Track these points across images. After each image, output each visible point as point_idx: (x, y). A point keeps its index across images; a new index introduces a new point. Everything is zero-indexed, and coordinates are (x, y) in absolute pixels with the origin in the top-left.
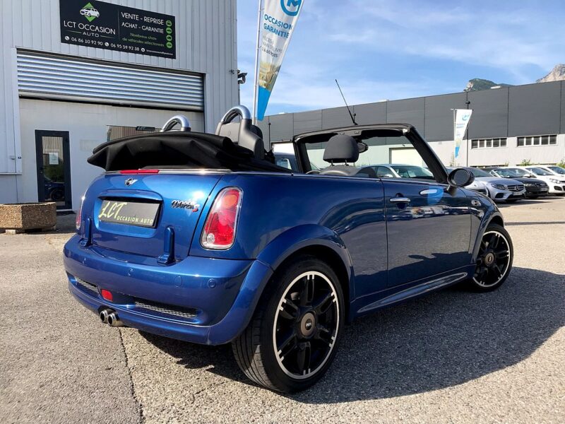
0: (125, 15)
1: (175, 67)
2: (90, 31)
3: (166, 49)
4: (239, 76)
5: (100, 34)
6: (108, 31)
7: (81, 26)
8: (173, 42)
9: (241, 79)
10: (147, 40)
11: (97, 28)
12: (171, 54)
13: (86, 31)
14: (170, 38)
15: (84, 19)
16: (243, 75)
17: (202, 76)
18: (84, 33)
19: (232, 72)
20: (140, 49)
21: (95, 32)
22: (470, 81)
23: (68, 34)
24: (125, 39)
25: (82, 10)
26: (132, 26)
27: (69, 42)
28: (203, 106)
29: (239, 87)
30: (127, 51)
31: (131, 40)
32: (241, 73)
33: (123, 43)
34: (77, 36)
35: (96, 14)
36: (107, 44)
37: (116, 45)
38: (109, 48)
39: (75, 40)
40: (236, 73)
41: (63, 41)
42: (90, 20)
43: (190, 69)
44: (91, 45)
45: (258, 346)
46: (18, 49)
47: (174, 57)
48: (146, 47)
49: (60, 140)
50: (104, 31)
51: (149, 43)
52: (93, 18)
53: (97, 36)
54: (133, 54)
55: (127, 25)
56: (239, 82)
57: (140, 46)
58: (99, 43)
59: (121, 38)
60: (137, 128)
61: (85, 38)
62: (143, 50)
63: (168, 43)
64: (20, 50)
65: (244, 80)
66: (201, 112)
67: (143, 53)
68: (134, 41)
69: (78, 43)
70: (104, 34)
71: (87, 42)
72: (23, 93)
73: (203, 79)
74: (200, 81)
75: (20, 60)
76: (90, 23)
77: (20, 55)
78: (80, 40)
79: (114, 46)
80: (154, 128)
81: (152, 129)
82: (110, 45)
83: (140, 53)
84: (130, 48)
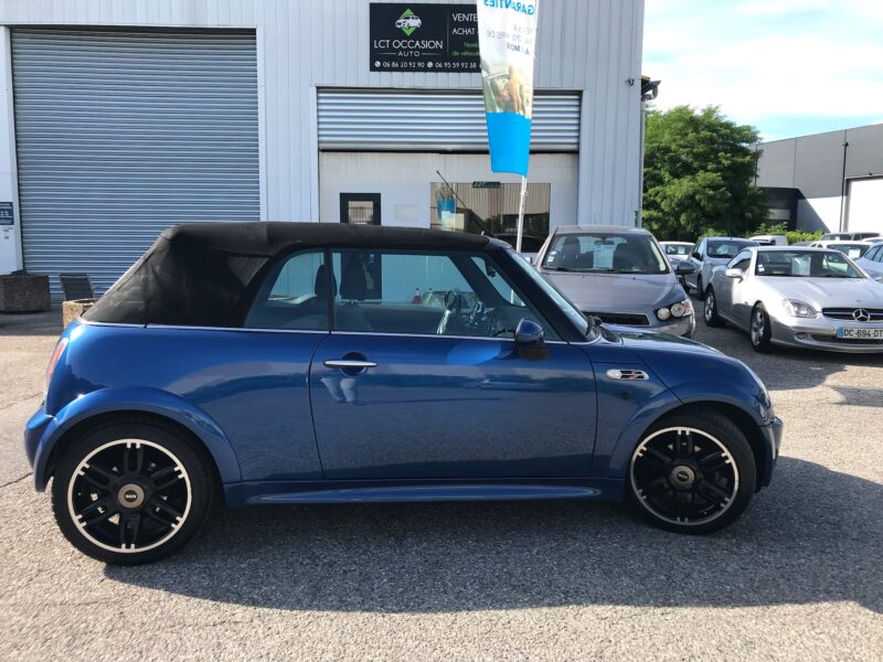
0: (457, 17)
2: (408, 49)
5: (421, 50)
6: (431, 44)
7: (397, 44)
9: (650, 92)
11: (417, 43)
13: (402, 50)
15: (400, 34)
16: (653, 86)
17: (580, 93)
18: (400, 54)
19: (631, 82)
20: (477, 66)
21: (414, 50)
23: (381, 58)
24: (456, 54)
25: (399, 21)
26: (468, 32)
27: (381, 69)
28: (578, 144)
29: (642, 106)
30: (460, 70)
31: (465, 54)
33: (453, 59)
34: (390, 59)
35: (416, 23)
36: (430, 65)
37: (443, 64)
38: (433, 69)
39: (388, 65)
40: (638, 84)
41: (373, 68)
42: (409, 33)
44: (409, 69)
46: (318, 88)
50: (427, 45)
52: (411, 30)
53: (417, 54)
54: (468, 74)
55: (461, 31)
56: (643, 99)
58: (420, 64)
59: (451, 53)
60: (476, 185)
61: (399, 60)
64: (319, 89)
65: (655, 94)
66: (575, 153)
68: (471, 54)
69: (391, 69)
70: (427, 50)
71: (404, 65)
72: (323, 146)
73: (580, 100)
74: (576, 103)
75: (321, 101)
76: (408, 38)
77: (321, 95)
78: (395, 65)
79: (440, 65)
80: (499, 183)
81: (496, 184)
82: (434, 65)
83: (478, 70)
84: (462, 65)
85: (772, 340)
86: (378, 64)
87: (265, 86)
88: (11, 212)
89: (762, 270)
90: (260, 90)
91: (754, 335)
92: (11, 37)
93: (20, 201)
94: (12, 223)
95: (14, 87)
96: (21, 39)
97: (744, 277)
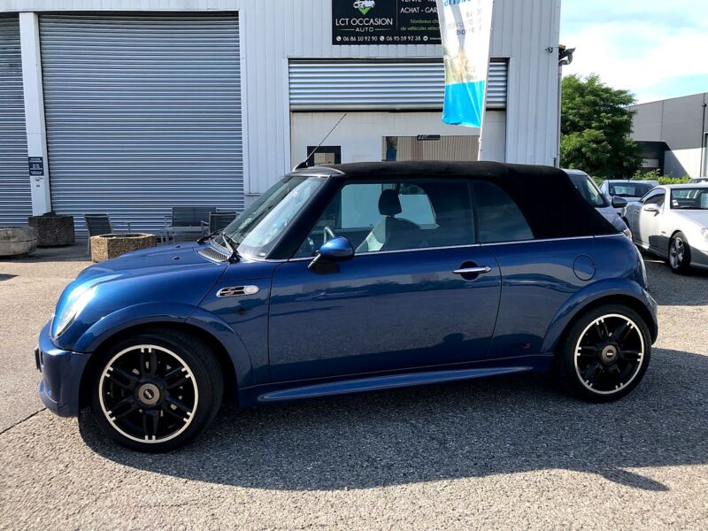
2: (364, 26)
5: (375, 27)
6: (384, 22)
7: (354, 22)
9: (566, 58)
11: (372, 21)
13: (359, 27)
15: (357, 13)
16: (569, 53)
17: (506, 60)
18: (357, 30)
19: (550, 51)
20: (422, 38)
21: (369, 26)
23: (341, 34)
24: (403, 29)
25: (356, 3)
26: (413, 10)
27: (342, 43)
28: (505, 102)
29: (560, 70)
30: (406, 42)
31: (412, 28)
32: (564, 49)
33: (401, 34)
34: (349, 34)
35: (370, 4)
36: (382, 38)
37: (393, 38)
38: (385, 42)
39: (347, 39)
40: (556, 52)
41: (335, 42)
42: (364, 12)
44: (364, 43)
46: (289, 59)
48: (429, 34)
49: (332, 155)
50: (379, 22)
51: (434, 28)
52: (367, 10)
53: (371, 30)
54: (413, 45)
55: (407, 10)
56: (560, 64)
57: (422, 34)
58: (373, 38)
59: (399, 27)
60: (417, 138)
61: (357, 35)
62: (425, 38)
64: (291, 60)
65: (570, 59)
66: (503, 110)
67: (425, 43)
68: (415, 29)
69: (350, 43)
70: (380, 26)
71: (360, 39)
72: (293, 107)
73: (507, 66)
74: (503, 68)
75: (292, 70)
76: (364, 17)
77: (291, 65)
78: (353, 39)
79: (391, 39)
80: (439, 136)
81: (437, 137)
82: (385, 37)
83: (422, 42)
84: (409, 38)
85: (692, 263)
86: (339, 38)
87: (246, 58)
88: (41, 165)
89: (676, 204)
90: (242, 62)
91: (672, 260)
92: (39, 22)
93: (48, 156)
94: (42, 174)
95: (42, 63)
96: (47, 24)
97: (660, 210)
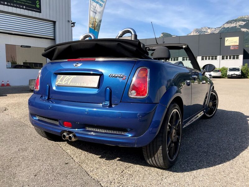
1: (41, 17)
3: (36, 8)
4: (72, 24)
8: (40, 5)
9: (73, 25)
10: (26, 2)
12: (39, 10)
14: (38, 2)
16: (74, 23)
19: (69, 21)
20: (23, 7)
22: (162, 33)
24: (15, 1)
28: (55, 37)
29: (72, 29)
30: (16, 7)
31: (18, 2)
32: (72, 22)
33: (14, 3)
36: (6, 3)
37: (10, 4)
38: (7, 5)
43: (48, 18)
45: (161, 146)
47: (40, 12)
48: (26, 6)
51: (28, 4)
54: (19, 9)
56: (72, 26)
57: (23, 5)
58: (2, 2)
59: (13, 1)
60: (21, 46)
62: (24, 7)
63: (37, 5)
66: (54, 39)
68: (20, 2)
73: (55, 24)
79: (9, 4)
81: (30, 47)
82: (7, 3)
83: (23, 8)
84: (18, 5)
